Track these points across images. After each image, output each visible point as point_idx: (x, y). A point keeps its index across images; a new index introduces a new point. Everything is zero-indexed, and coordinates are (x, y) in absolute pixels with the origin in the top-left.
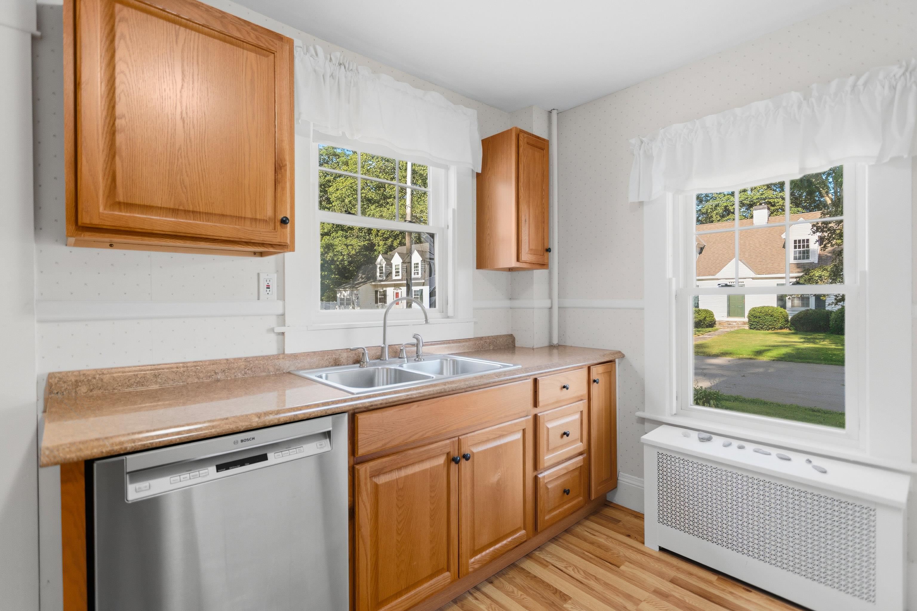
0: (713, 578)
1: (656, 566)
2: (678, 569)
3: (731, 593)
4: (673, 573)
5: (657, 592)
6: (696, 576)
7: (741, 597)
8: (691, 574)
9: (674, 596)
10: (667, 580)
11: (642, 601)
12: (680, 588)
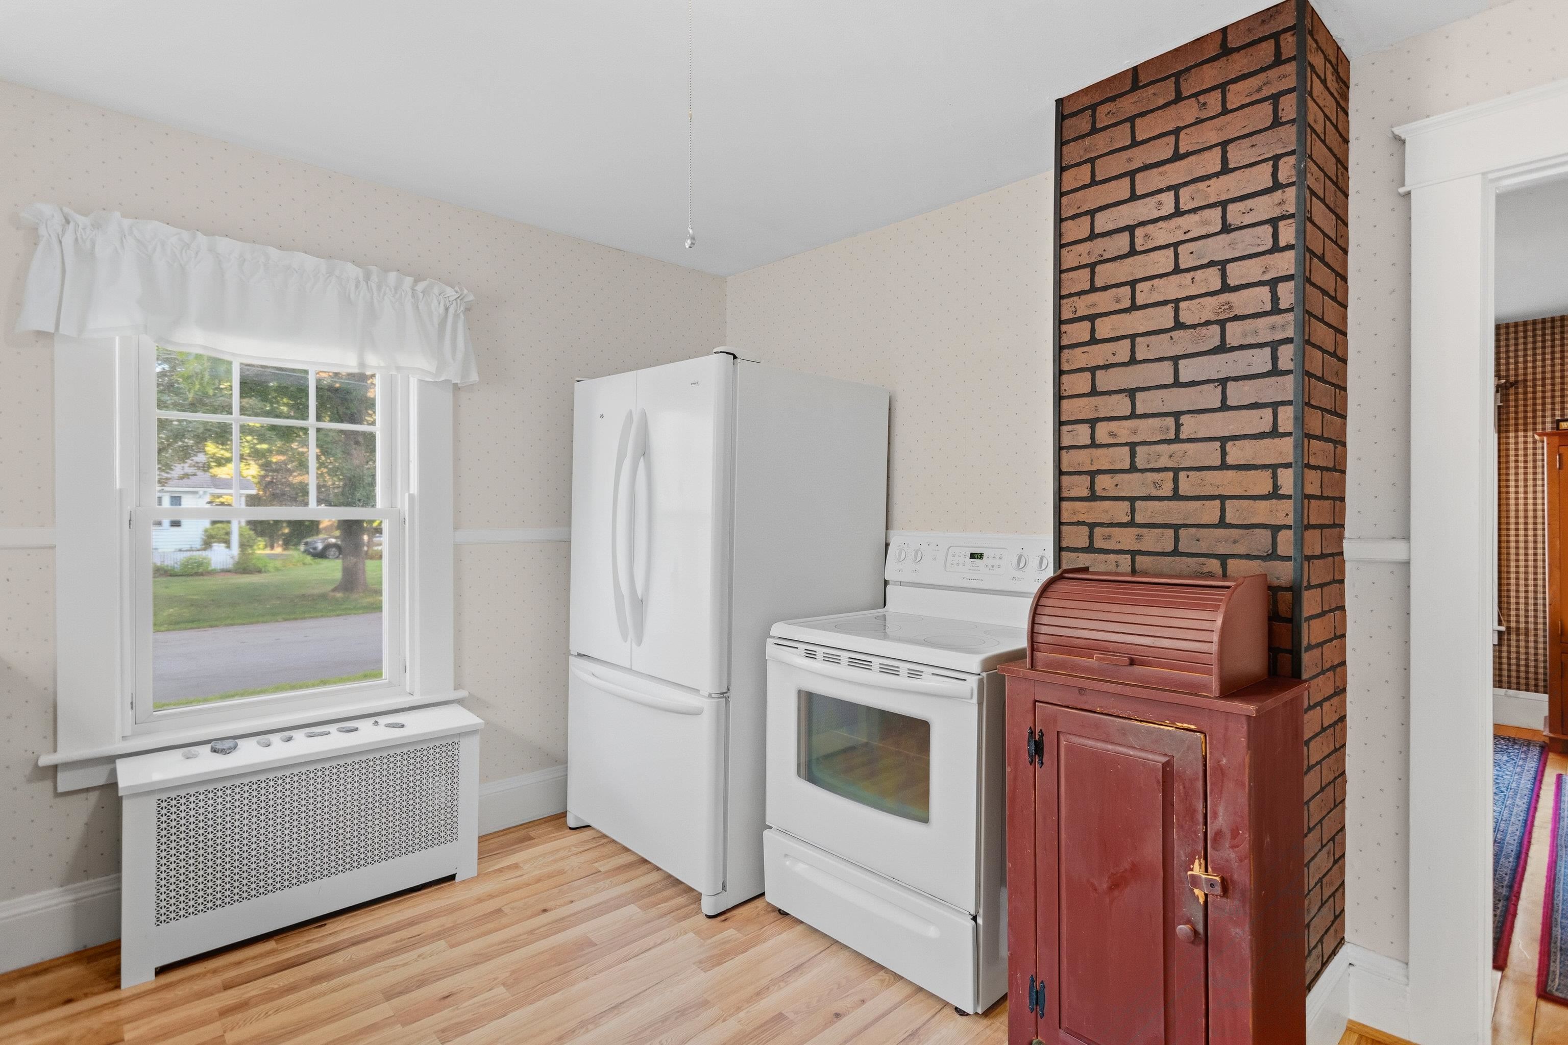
0: (271, 945)
1: (180, 993)
2: (215, 971)
3: (308, 942)
4: (217, 980)
5: (225, 1012)
6: (247, 959)
7: (323, 936)
8: (239, 963)
9: (254, 997)
10: (219, 992)
11: (223, 1036)
12: (248, 984)
